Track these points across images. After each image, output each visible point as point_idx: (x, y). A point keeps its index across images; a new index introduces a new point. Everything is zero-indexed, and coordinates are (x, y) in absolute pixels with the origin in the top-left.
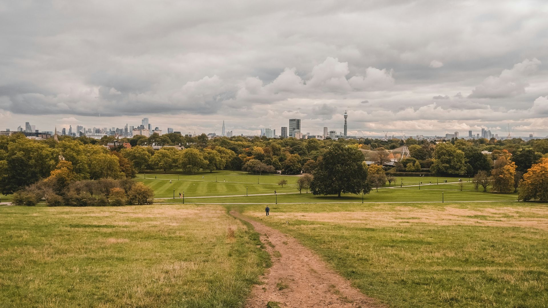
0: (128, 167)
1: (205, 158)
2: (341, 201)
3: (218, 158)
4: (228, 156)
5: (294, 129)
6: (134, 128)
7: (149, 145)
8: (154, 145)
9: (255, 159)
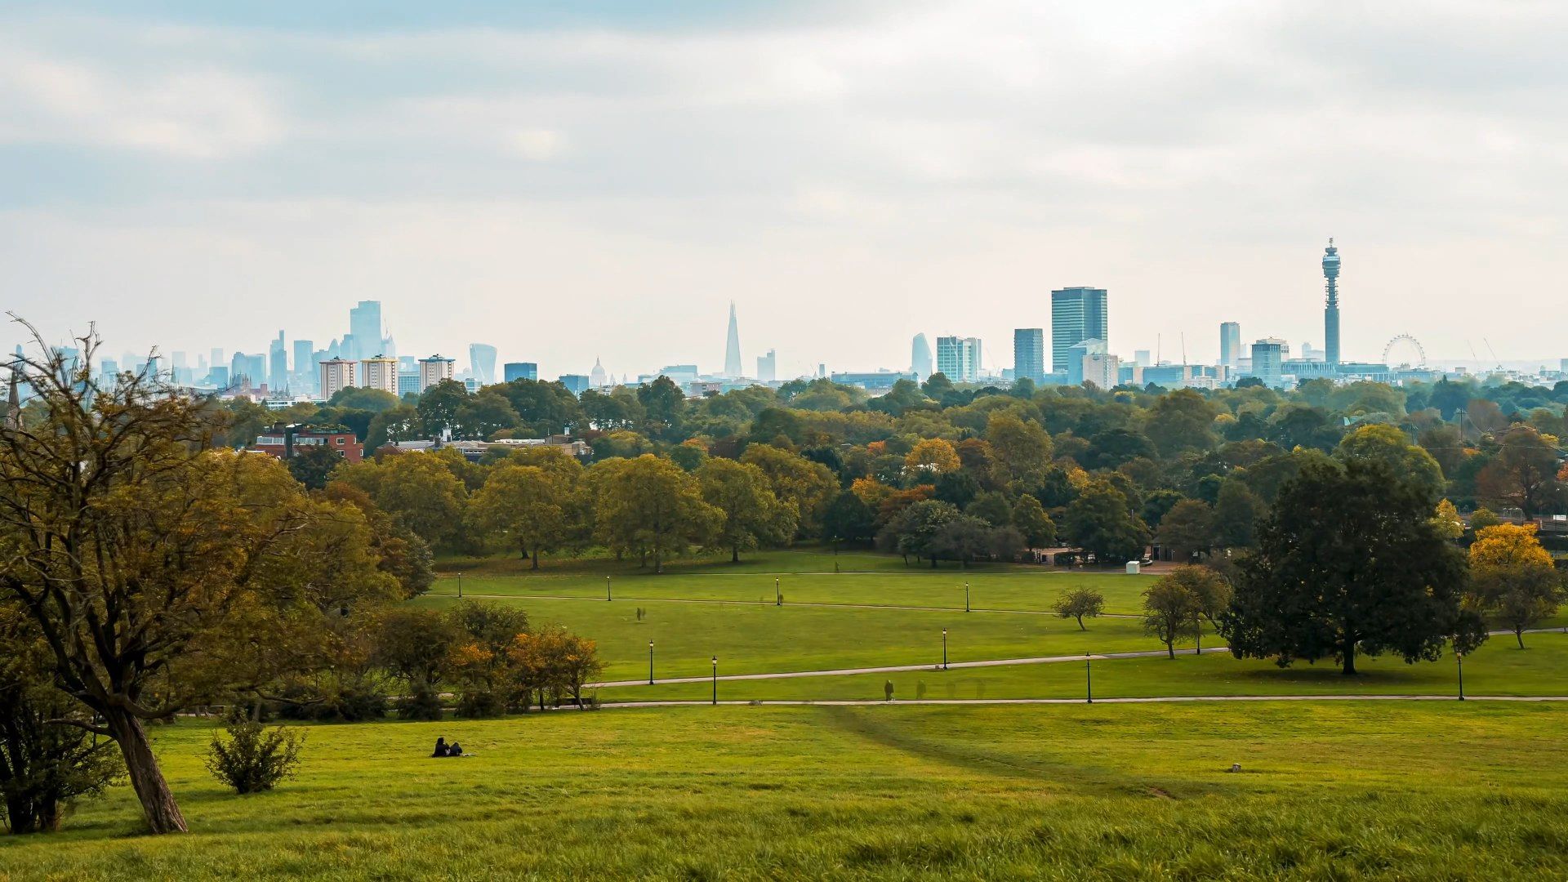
0: (396, 547)
1: (711, 496)
2: (1374, 690)
3: (766, 497)
4: (803, 485)
5: (1076, 337)
6: (316, 350)
7: (425, 438)
8: (449, 439)
9: (930, 496)
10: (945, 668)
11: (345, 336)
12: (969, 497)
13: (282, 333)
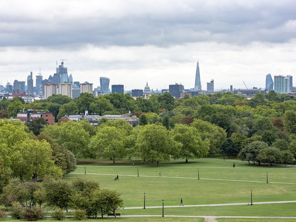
1: (177, 138)
3: (197, 138)
4: (212, 135)
6: (44, 79)
7: (79, 114)
8: (87, 115)
9: (259, 139)
10: (252, 204)
11: (54, 74)
12: (273, 140)
13: (31, 73)
